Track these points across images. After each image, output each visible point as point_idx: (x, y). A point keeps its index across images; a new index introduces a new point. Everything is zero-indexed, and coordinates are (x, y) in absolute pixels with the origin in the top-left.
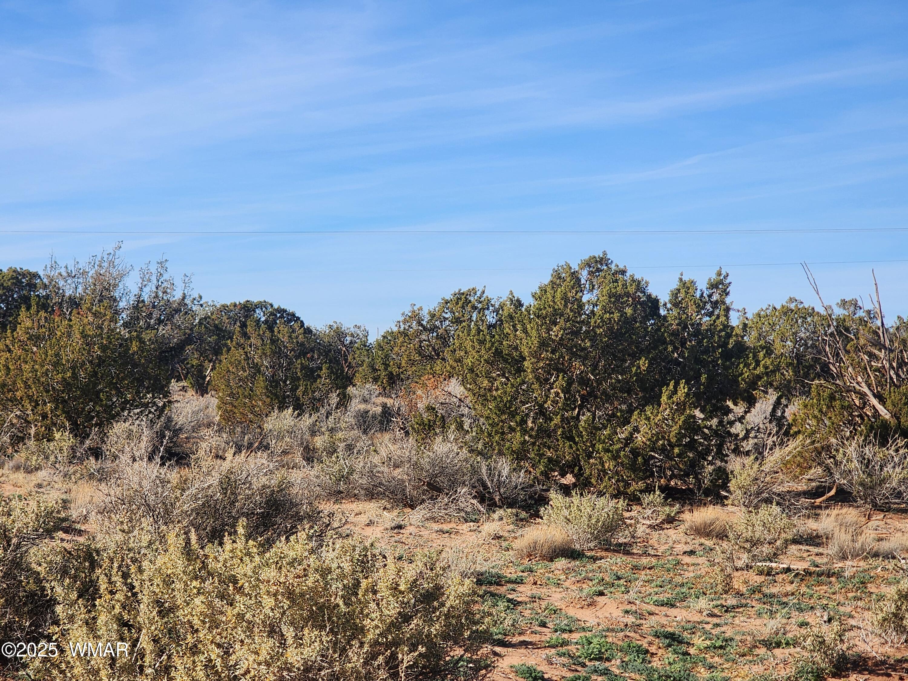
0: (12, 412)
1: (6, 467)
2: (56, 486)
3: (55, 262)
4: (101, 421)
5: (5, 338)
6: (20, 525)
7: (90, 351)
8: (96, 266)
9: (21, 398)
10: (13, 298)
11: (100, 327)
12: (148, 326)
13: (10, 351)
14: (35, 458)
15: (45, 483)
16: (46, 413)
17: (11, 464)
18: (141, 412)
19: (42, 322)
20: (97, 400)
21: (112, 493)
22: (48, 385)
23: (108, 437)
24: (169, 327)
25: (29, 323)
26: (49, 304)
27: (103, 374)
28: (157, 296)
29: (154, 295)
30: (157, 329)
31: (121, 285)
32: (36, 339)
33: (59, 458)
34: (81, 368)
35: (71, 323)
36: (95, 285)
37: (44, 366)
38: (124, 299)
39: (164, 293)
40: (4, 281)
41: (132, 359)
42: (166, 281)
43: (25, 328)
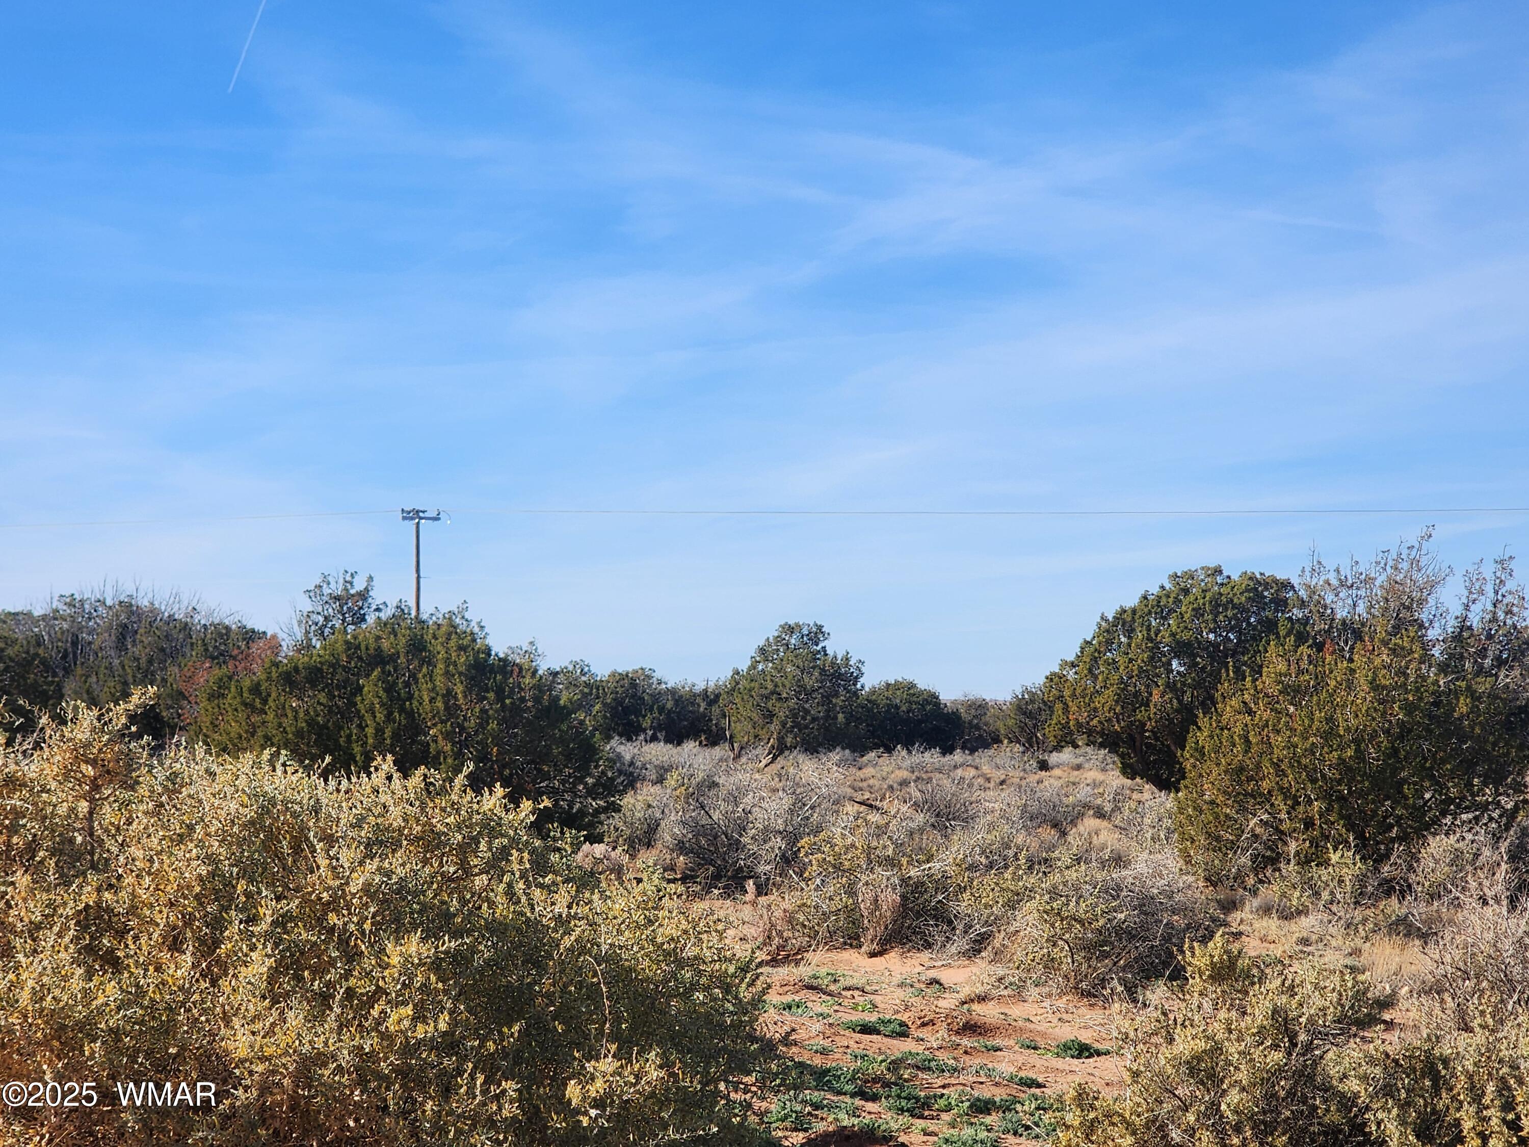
0: (1255, 815)
1: (1247, 908)
2: (1334, 943)
3: (1319, 563)
4: (1405, 833)
5: (1242, 691)
6: (1312, 1012)
7: (1385, 712)
8: (1388, 568)
9: (1269, 792)
10: (1249, 624)
11: (1402, 673)
12: (1480, 671)
13: (1250, 712)
14: (1297, 894)
15: (1314, 937)
16: (1312, 818)
17: (1256, 902)
18: (1477, 819)
19: (1304, 665)
20: (1398, 797)
21: (1448, 959)
22: (1315, 771)
23: (1418, 861)
24: (1516, 672)
25: (1282, 667)
26: (1308, 632)
27: (1408, 753)
28: (1494, 619)
29: (1488, 617)
30: (1496, 676)
31: (1431, 601)
32: (1294, 692)
33: (1338, 896)
34: (1370, 741)
35: (1352, 666)
36: (1387, 600)
37: (1307, 739)
38: (1436, 625)
39: (1507, 614)
40: (1235, 595)
41: (1459, 728)
42: (1510, 593)
43: (1275, 673)
